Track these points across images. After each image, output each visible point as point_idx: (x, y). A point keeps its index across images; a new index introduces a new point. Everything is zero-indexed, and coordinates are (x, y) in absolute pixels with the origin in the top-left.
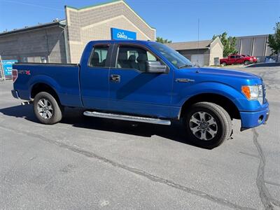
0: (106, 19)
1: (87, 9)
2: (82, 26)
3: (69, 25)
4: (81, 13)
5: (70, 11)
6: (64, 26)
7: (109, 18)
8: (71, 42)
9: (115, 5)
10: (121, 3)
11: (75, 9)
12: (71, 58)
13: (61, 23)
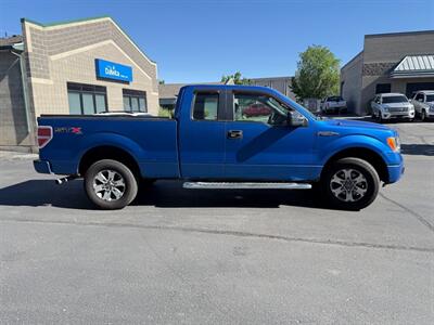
0: (88, 44)
1: (58, 27)
2: (51, 54)
3: (30, 51)
4: (50, 32)
5: (31, 29)
6: (20, 52)
7: (92, 43)
8: (34, 80)
9: (99, 23)
10: (108, 21)
11: (39, 24)
12: (36, 106)
13: (16, 46)
